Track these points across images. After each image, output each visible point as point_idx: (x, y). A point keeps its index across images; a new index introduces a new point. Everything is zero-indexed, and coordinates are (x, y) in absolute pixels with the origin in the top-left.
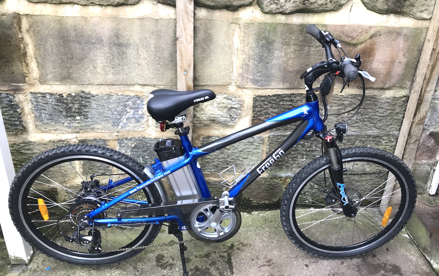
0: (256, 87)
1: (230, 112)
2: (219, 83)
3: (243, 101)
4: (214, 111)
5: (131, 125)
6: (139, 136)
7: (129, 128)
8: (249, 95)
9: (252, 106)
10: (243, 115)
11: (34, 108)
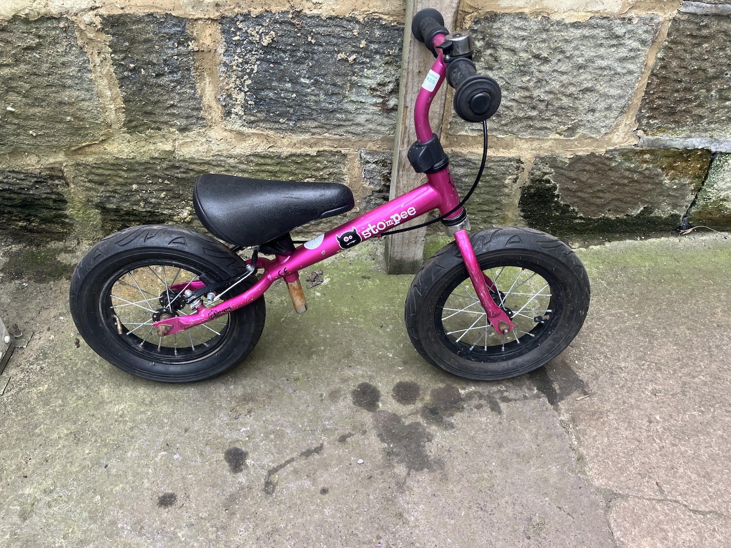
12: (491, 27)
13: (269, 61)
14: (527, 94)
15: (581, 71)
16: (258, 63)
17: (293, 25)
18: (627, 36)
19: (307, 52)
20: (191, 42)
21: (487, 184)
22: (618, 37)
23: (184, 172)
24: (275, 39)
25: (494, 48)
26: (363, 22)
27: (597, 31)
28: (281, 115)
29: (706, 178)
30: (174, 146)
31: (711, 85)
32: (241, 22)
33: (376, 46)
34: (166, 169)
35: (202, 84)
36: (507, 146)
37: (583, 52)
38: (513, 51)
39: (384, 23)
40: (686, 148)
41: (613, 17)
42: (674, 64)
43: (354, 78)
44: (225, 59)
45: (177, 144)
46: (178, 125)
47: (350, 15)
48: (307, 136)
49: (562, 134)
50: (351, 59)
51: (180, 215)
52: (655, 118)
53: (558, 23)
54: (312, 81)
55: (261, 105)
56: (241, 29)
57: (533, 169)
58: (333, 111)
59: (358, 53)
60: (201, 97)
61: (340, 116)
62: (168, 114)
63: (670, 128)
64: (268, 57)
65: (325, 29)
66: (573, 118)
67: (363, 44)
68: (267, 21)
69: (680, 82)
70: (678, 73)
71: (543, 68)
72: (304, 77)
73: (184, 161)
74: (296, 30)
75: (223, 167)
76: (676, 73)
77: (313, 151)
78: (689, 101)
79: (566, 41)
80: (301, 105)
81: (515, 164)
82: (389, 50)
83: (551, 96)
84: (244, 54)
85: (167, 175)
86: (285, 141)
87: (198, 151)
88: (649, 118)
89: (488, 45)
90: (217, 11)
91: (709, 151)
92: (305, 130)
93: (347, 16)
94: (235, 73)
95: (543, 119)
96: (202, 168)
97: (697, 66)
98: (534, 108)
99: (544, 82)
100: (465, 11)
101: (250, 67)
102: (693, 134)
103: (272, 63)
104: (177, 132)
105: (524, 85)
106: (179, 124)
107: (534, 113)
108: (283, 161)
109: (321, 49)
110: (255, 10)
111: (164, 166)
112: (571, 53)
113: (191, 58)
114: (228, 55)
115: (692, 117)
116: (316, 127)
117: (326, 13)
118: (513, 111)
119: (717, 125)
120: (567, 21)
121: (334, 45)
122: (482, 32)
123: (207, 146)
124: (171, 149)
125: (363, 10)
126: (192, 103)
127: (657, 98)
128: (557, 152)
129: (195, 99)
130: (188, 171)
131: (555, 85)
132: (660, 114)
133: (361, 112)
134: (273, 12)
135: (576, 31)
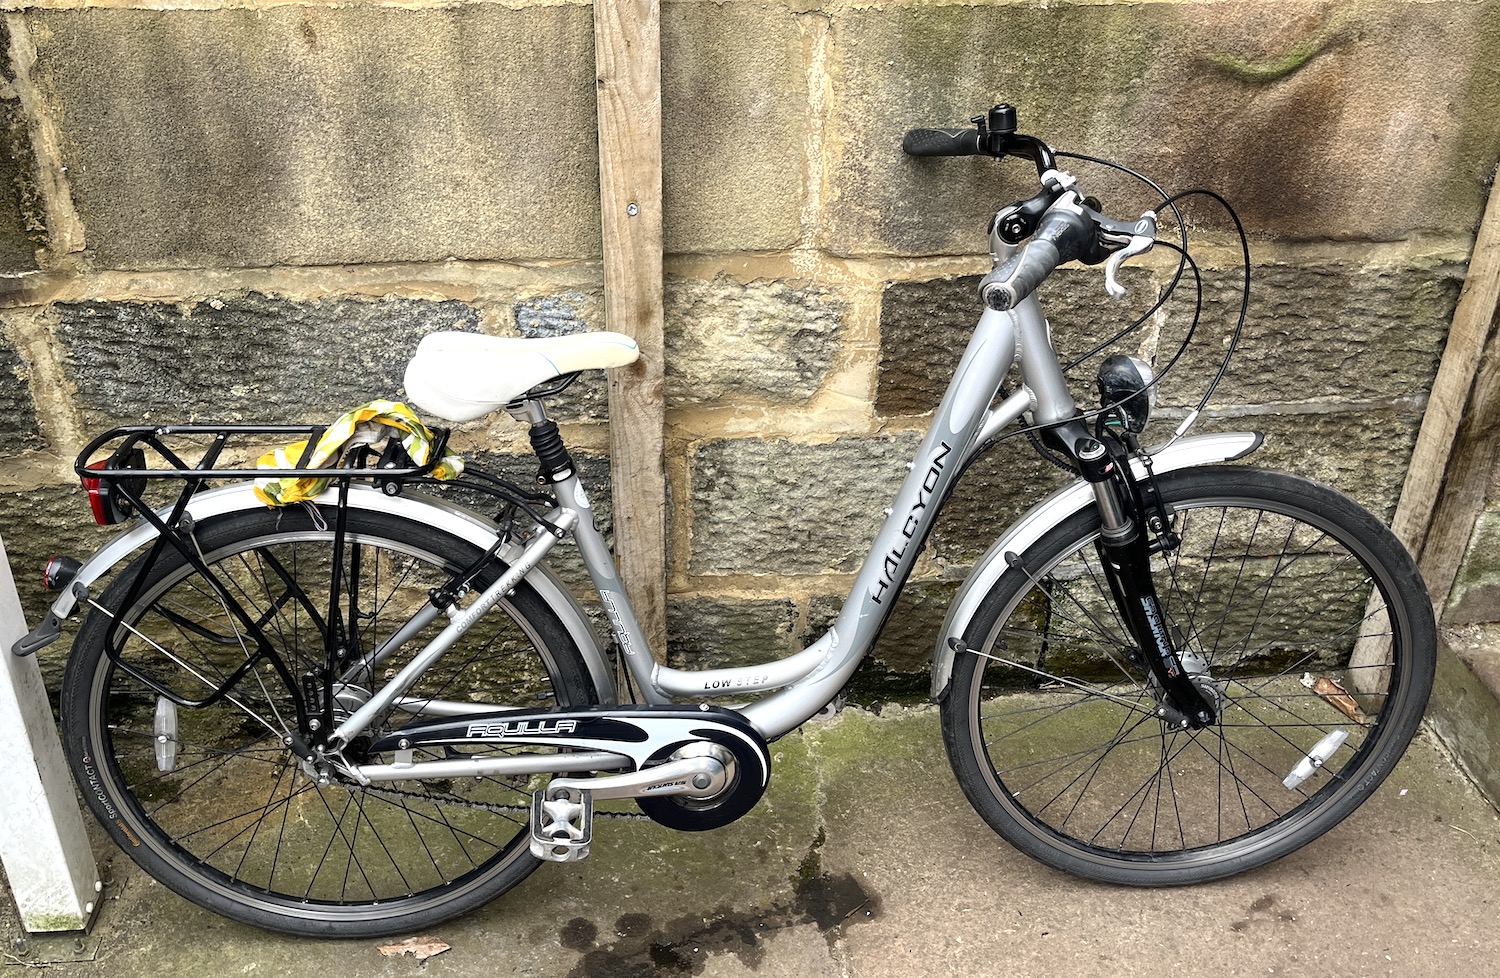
0: (894, 251)
1: (796, 351)
2: (757, 243)
3: (846, 307)
4: (737, 345)
8: (868, 283)
9: (878, 323)
10: (846, 358)
11: (72, 362)
12: (721, 454)
14: (781, 524)
15: (842, 495)
17: (479, 466)
18: (887, 455)
21: (753, 636)
22: (875, 457)
25: (728, 476)
27: (849, 452)
29: (1049, 614)
34: (313, 642)
36: (770, 586)
37: (839, 475)
38: (753, 477)
39: (589, 457)
41: (864, 437)
49: (838, 569)
52: (956, 543)
53: (800, 446)
57: (811, 613)
63: (979, 554)
65: (518, 467)
66: (846, 549)
69: (972, 500)
71: (792, 494)
74: (482, 470)
76: (964, 491)
78: (991, 521)
79: (815, 464)
81: (786, 609)
82: (599, 486)
83: (812, 525)
88: (947, 542)
89: (721, 473)
95: (808, 552)
97: (985, 483)
98: (793, 539)
99: (799, 510)
100: (686, 440)
105: (775, 514)
107: (796, 545)
111: (311, 637)
112: (825, 476)
117: (518, 451)
120: (810, 444)
121: (531, 484)
122: (710, 460)
127: (949, 521)
128: (838, 589)
131: (813, 513)
132: (960, 539)
133: (572, 556)
135: (823, 454)
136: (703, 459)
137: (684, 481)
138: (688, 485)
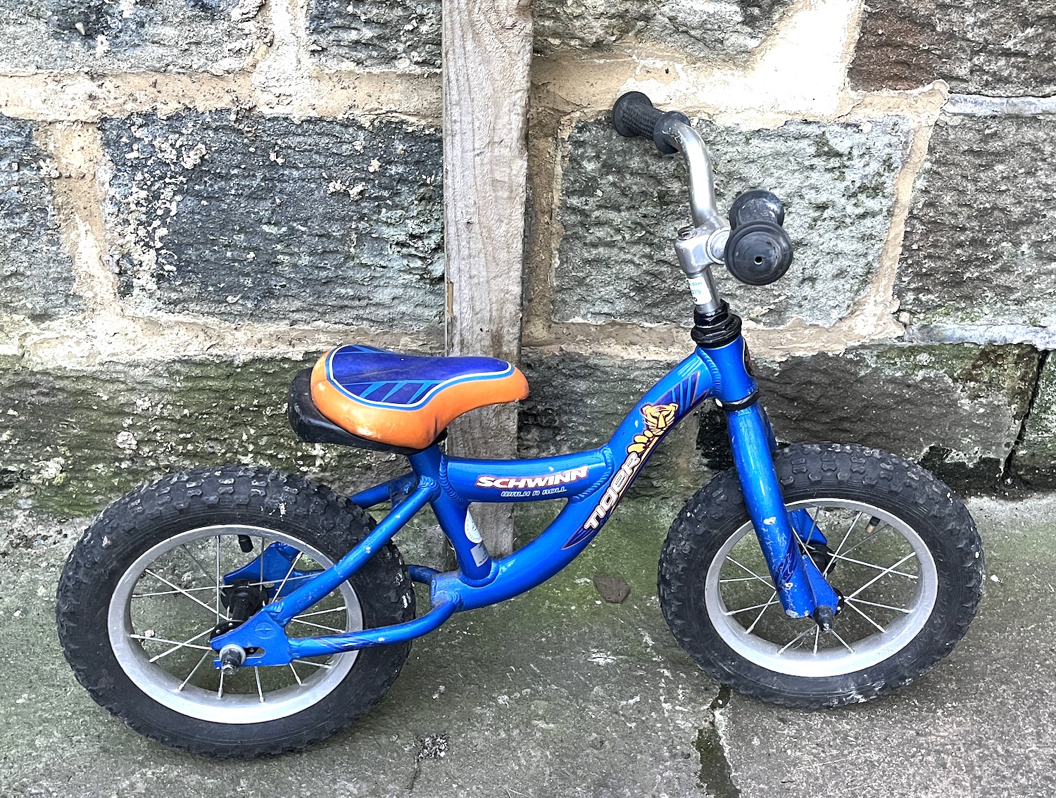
5: (169, 32)
6: (220, 105)
7: (161, 51)
13: (198, 195)
16: (178, 198)
17: (240, 132)
18: (855, 153)
19: (272, 179)
20: (44, 161)
22: (838, 155)
23: (46, 395)
24: (206, 157)
25: (619, 172)
26: (371, 128)
27: (800, 144)
28: (230, 289)
29: (1035, 394)
30: (22, 347)
31: (1019, 236)
32: (141, 126)
33: (401, 169)
35: (73, 236)
37: (781, 181)
39: (410, 130)
40: (991, 343)
41: (826, 122)
42: (948, 199)
43: (362, 225)
44: (112, 191)
45: (28, 342)
46: (27, 308)
47: (346, 116)
48: (283, 326)
49: (761, 321)
50: (354, 192)
51: (42, 471)
52: (929, 291)
53: (728, 130)
54: (284, 229)
55: (189, 271)
56: (140, 139)
58: (328, 282)
59: (367, 180)
60: (71, 259)
61: (343, 291)
62: (6, 290)
63: (957, 309)
64: (197, 187)
65: (302, 138)
66: (776, 293)
67: (375, 165)
68: (190, 125)
69: (963, 229)
70: (956, 215)
72: (269, 223)
73: (45, 373)
74: (246, 140)
75: (123, 383)
76: (954, 215)
77: (297, 354)
78: (984, 261)
79: (747, 161)
80: (266, 272)
82: (424, 177)
84: (149, 183)
85: (11, 399)
86: (240, 336)
87: (70, 355)
88: (917, 290)
89: (608, 168)
90: (92, 107)
91: (1033, 349)
92: (276, 317)
93: (340, 117)
94: (135, 215)
96: (81, 386)
97: (989, 202)
100: (558, 110)
101: (163, 206)
102: (1000, 319)
103: (205, 198)
104: (28, 321)
106: (30, 306)
108: (239, 370)
109: (296, 173)
110: (165, 107)
112: (759, 181)
113: (47, 190)
114: (119, 186)
115: (992, 289)
116: (297, 311)
117: (301, 113)
118: (665, 282)
119: (1040, 302)
120: (745, 128)
121: (320, 167)
122: (593, 146)
123: (88, 346)
124: (17, 353)
125: (368, 107)
126: (54, 269)
127: (925, 257)
128: (755, 351)
129: (60, 263)
130: (52, 391)
132: (934, 286)
133: (382, 283)
134: (200, 110)
135: (762, 145)
136: (581, 144)
137: (551, 176)
138: (558, 185)
